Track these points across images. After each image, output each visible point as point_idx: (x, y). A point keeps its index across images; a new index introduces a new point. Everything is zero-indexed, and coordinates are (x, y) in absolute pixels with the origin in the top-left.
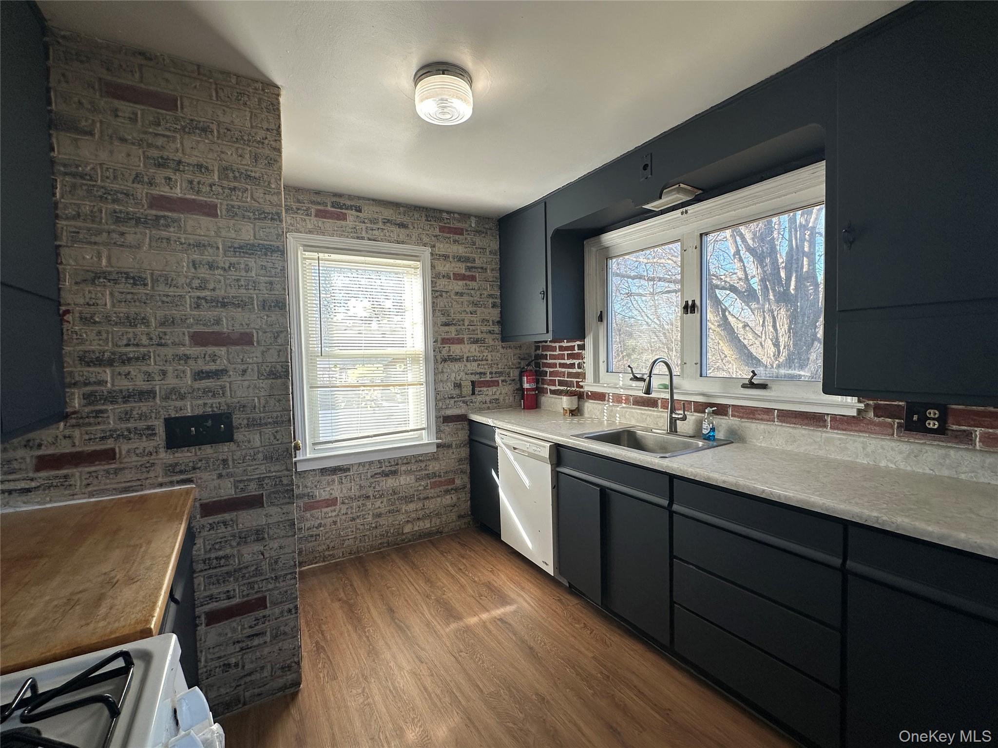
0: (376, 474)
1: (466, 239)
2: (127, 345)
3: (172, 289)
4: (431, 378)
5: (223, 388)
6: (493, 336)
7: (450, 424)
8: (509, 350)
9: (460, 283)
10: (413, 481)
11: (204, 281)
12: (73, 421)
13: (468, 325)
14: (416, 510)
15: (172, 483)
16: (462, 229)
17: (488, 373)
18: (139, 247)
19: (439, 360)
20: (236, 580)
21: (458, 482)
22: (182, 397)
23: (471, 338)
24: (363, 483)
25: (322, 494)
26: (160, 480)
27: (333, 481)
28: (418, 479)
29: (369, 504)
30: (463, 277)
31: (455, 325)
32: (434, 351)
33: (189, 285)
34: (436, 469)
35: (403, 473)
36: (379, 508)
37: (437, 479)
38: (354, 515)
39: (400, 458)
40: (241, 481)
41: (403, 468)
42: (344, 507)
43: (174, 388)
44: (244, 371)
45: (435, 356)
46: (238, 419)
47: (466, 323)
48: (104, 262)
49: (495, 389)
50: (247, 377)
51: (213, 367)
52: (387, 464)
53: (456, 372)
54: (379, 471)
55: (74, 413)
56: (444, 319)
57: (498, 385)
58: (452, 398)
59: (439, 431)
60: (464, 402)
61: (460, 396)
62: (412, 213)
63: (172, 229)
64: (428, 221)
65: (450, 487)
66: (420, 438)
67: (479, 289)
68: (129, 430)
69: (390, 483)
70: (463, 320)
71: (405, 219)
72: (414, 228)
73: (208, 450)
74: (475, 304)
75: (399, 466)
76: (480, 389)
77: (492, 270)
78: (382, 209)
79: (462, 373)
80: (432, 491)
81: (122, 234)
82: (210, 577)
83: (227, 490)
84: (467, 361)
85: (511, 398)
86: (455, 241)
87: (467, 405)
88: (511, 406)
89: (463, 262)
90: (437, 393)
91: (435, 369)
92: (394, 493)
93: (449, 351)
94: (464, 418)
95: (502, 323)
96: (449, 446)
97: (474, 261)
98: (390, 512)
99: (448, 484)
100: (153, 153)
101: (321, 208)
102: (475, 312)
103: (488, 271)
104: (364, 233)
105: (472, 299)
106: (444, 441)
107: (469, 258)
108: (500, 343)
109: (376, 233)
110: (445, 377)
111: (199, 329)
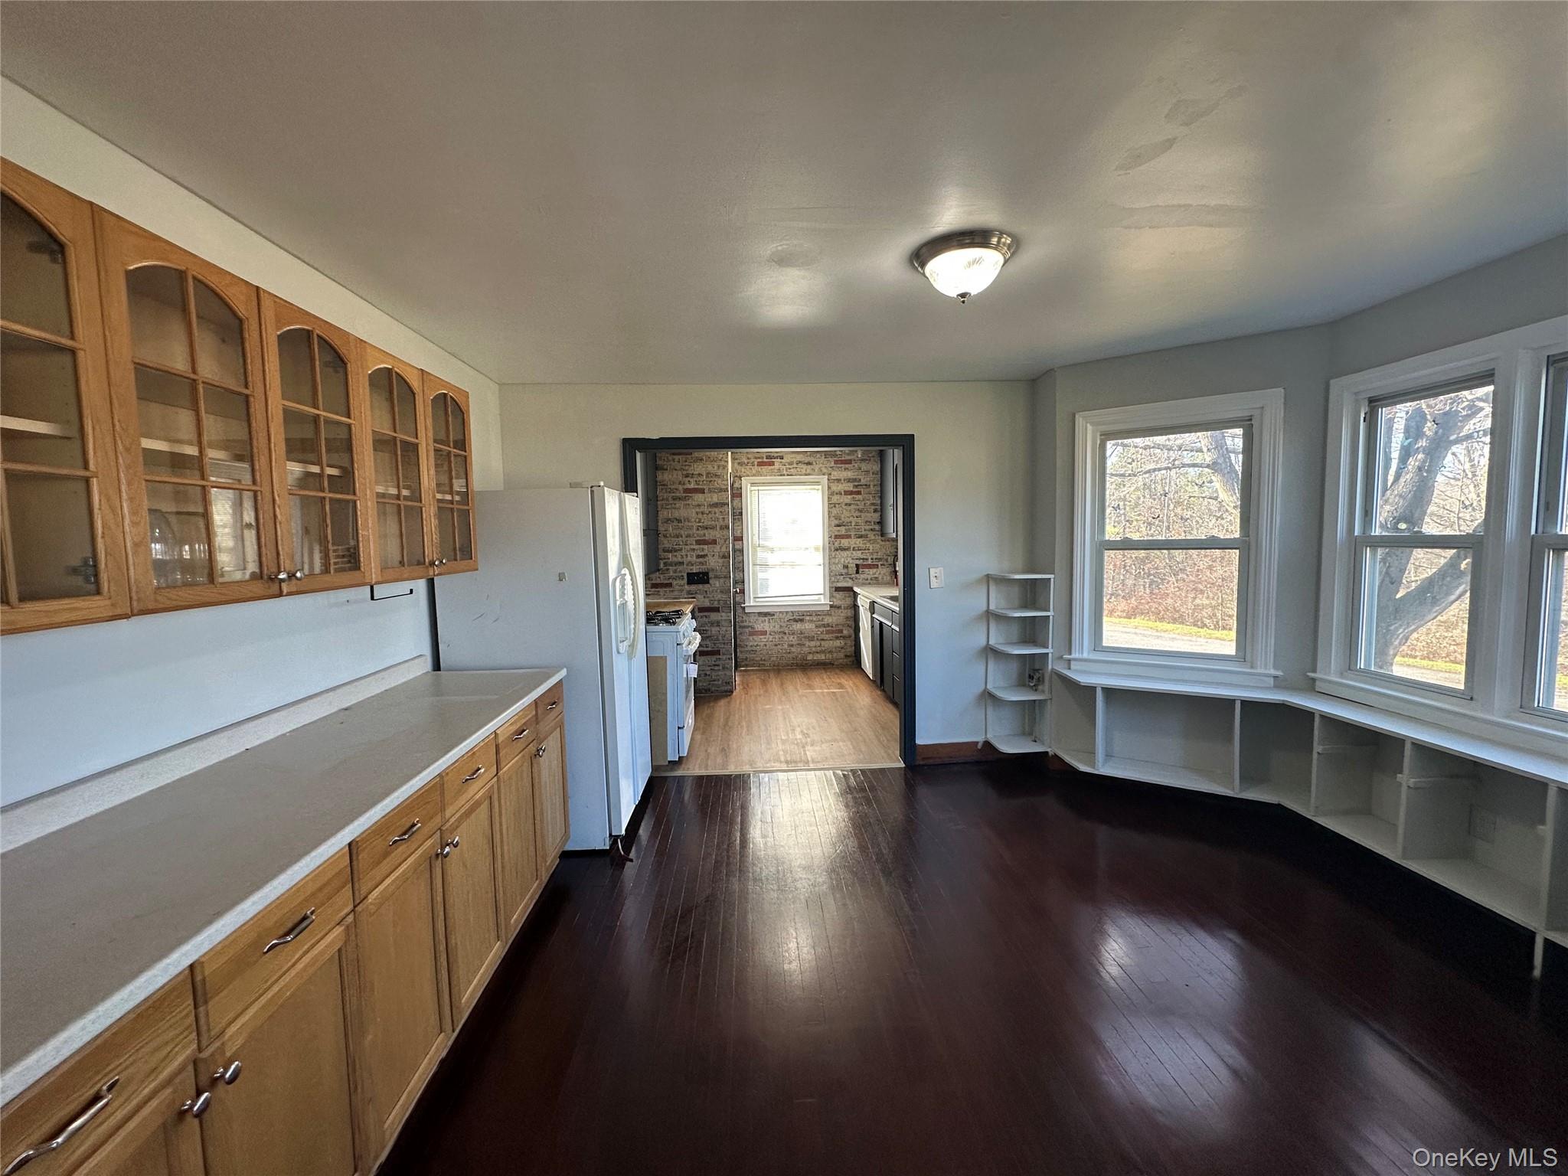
0: (790, 620)
1: (854, 466)
2: (676, 545)
3: (690, 523)
4: (827, 562)
5: (706, 562)
6: (874, 533)
7: (840, 593)
8: (888, 543)
9: (849, 497)
10: (814, 627)
11: (700, 519)
12: (661, 572)
13: (854, 526)
14: (815, 647)
15: (688, 598)
16: (851, 460)
17: (870, 559)
18: (680, 508)
19: (833, 550)
20: (710, 640)
21: (845, 632)
22: (692, 565)
23: (857, 534)
24: (784, 625)
25: (759, 627)
26: (686, 596)
27: (765, 620)
28: (817, 626)
29: (785, 638)
30: (851, 493)
31: (844, 526)
32: (829, 543)
33: (695, 521)
34: (829, 621)
35: (807, 621)
36: (792, 641)
37: (830, 628)
38: (777, 643)
39: (805, 611)
40: (712, 600)
41: (808, 618)
42: (771, 637)
43: (690, 561)
44: (714, 555)
45: (830, 548)
46: (711, 575)
47: (853, 524)
48: (670, 515)
49: (875, 570)
50: (714, 558)
51: (703, 554)
52: (797, 614)
53: (845, 557)
54: (792, 618)
55: (661, 569)
56: (837, 522)
57: (878, 568)
58: (842, 575)
59: (831, 596)
60: (850, 578)
61: (847, 574)
62: (815, 455)
63: (690, 501)
64: (826, 458)
65: (839, 635)
66: (819, 600)
67: (863, 500)
68: (676, 576)
69: (798, 626)
70: (851, 522)
71: (811, 460)
72: (817, 464)
73: (701, 586)
74: (860, 511)
75: (805, 617)
76: (862, 570)
77: (875, 485)
78: (793, 455)
79: (849, 559)
80: (827, 636)
81: (675, 504)
83: (707, 604)
84: (853, 550)
85: (889, 578)
86: (845, 469)
87: (853, 580)
88: (889, 583)
89: (851, 482)
90: (830, 571)
91: (829, 555)
92: (801, 633)
93: (840, 544)
94: (850, 589)
95: (881, 523)
96: (839, 607)
97: (860, 480)
98: (798, 644)
99: (837, 633)
100: (685, 472)
101: (760, 460)
102: (860, 516)
103: (872, 486)
104: (785, 472)
105: (858, 507)
106: (835, 604)
107: (856, 479)
108: (880, 537)
109: (792, 470)
110: (837, 561)
111: (697, 538)
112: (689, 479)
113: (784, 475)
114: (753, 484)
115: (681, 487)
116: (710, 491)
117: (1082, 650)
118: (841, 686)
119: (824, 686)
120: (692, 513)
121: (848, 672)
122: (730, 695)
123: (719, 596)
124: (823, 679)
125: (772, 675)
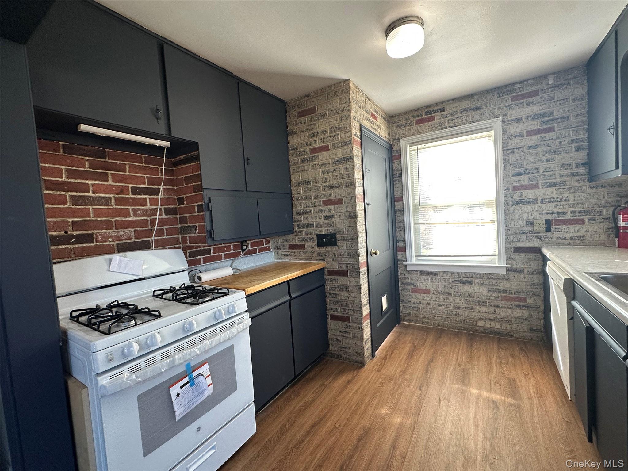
0: (456, 281)
1: (542, 98)
2: (307, 207)
3: (317, 184)
4: (502, 218)
5: (333, 223)
6: (576, 178)
7: (521, 254)
8: (602, 188)
9: (535, 138)
10: (485, 291)
11: (326, 179)
12: (295, 234)
13: (543, 172)
14: (488, 313)
15: (319, 260)
16: (537, 91)
17: (569, 213)
18: (308, 170)
19: (511, 203)
20: (339, 305)
21: (530, 301)
22: (321, 227)
23: (547, 183)
24: (447, 285)
25: (421, 285)
26: (316, 258)
27: (428, 279)
28: (490, 291)
29: (451, 299)
30: (538, 132)
31: (528, 174)
32: (505, 197)
33: (322, 181)
34: (506, 286)
35: (477, 284)
36: (458, 303)
37: (508, 295)
38: (441, 303)
39: (475, 273)
40: (340, 263)
41: (477, 281)
42: (434, 297)
43: (318, 223)
44: (340, 216)
45: (506, 201)
46: (338, 236)
47: (541, 170)
48: (300, 178)
49: (578, 227)
50: (341, 218)
51: (329, 214)
52: (464, 275)
53: (529, 212)
54: (458, 279)
55: (296, 231)
56: (516, 171)
57: (583, 223)
58: (524, 233)
59: (509, 259)
60: (537, 237)
61: (532, 232)
62: (485, 97)
63: (316, 160)
64: (500, 97)
65: (521, 304)
66: (492, 262)
67: (558, 138)
68: (308, 238)
69: (466, 289)
70: (537, 169)
71: (478, 104)
72: (487, 107)
73: (329, 248)
75: (474, 279)
76: (557, 227)
78: (460, 103)
79: (536, 214)
80: (503, 302)
81: (304, 166)
82: (331, 301)
83: (336, 267)
84: (542, 202)
85: (603, 236)
86: (528, 104)
87: (541, 240)
88: (601, 244)
89: (537, 118)
90: (507, 229)
91: (505, 211)
92: (470, 296)
93: (521, 195)
94: (538, 251)
95: (592, 163)
96: (520, 272)
97: (552, 114)
98: (466, 308)
99: (519, 302)
100: (311, 132)
101: (419, 118)
102: (553, 159)
103: (573, 118)
105: (549, 148)
106: (515, 267)
107: (545, 113)
108: (587, 183)
110: (517, 216)
111: (325, 199)
112: (315, 138)
113: (446, 128)
115: (308, 148)
123: (347, 260)
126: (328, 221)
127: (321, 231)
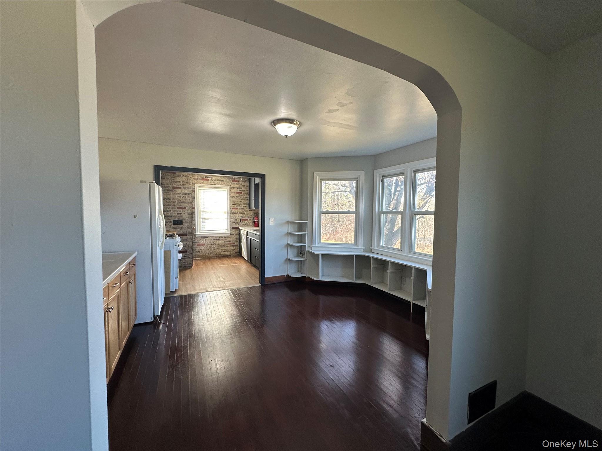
1: (239, 183)
2: (168, 209)
4: (229, 217)
5: (181, 216)
6: (247, 208)
7: (234, 229)
8: (251, 211)
9: (237, 194)
10: (224, 242)
11: (179, 199)
13: (240, 205)
14: (224, 249)
16: (238, 181)
17: (245, 217)
18: (170, 194)
21: (236, 244)
23: (240, 208)
24: (212, 241)
25: (201, 242)
26: (172, 229)
27: (204, 240)
29: (212, 246)
30: (238, 193)
31: (236, 205)
33: (177, 200)
34: (229, 240)
36: (215, 247)
37: (230, 242)
38: (209, 248)
39: (220, 236)
40: (184, 231)
41: (221, 239)
42: (206, 246)
43: (174, 216)
45: (230, 212)
46: (183, 221)
48: (166, 197)
49: (247, 221)
50: (185, 214)
51: (180, 213)
52: (217, 237)
54: (215, 239)
56: (233, 203)
58: (235, 223)
59: (230, 230)
61: (236, 222)
62: (225, 178)
63: (175, 191)
64: (229, 179)
66: (226, 232)
67: (243, 196)
68: (168, 221)
69: (217, 242)
70: (238, 203)
72: (225, 181)
73: (179, 226)
76: (242, 221)
77: (247, 191)
78: (217, 177)
79: (237, 217)
80: (228, 245)
81: (168, 193)
83: (181, 232)
84: (239, 214)
85: (252, 224)
86: (236, 184)
87: (239, 225)
88: (252, 226)
89: (238, 189)
90: (230, 221)
91: (230, 215)
92: (219, 244)
93: (234, 211)
94: (238, 228)
95: (249, 204)
96: (233, 235)
97: (242, 188)
98: (217, 249)
99: (233, 244)
100: (173, 180)
101: (203, 178)
102: (242, 201)
103: (246, 191)
104: (213, 183)
105: (241, 198)
106: (232, 233)
107: (240, 188)
108: (249, 209)
109: (216, 183)
110: (233, 217)
111: (178, 207)
112: (175, 183)
113: (212, 184)
114: (200, 187)
115: (171, 186)
116: (184, 188)
117: (315, 244)
118: (235, 263)
119: (228, 263)
120: (176, 197)
121: (237, 258)
122: (191, 268)
123: (187, 230)
124: (227, 260)
125: (207, 260)
126: (179, 215)
127: (175, 219)
